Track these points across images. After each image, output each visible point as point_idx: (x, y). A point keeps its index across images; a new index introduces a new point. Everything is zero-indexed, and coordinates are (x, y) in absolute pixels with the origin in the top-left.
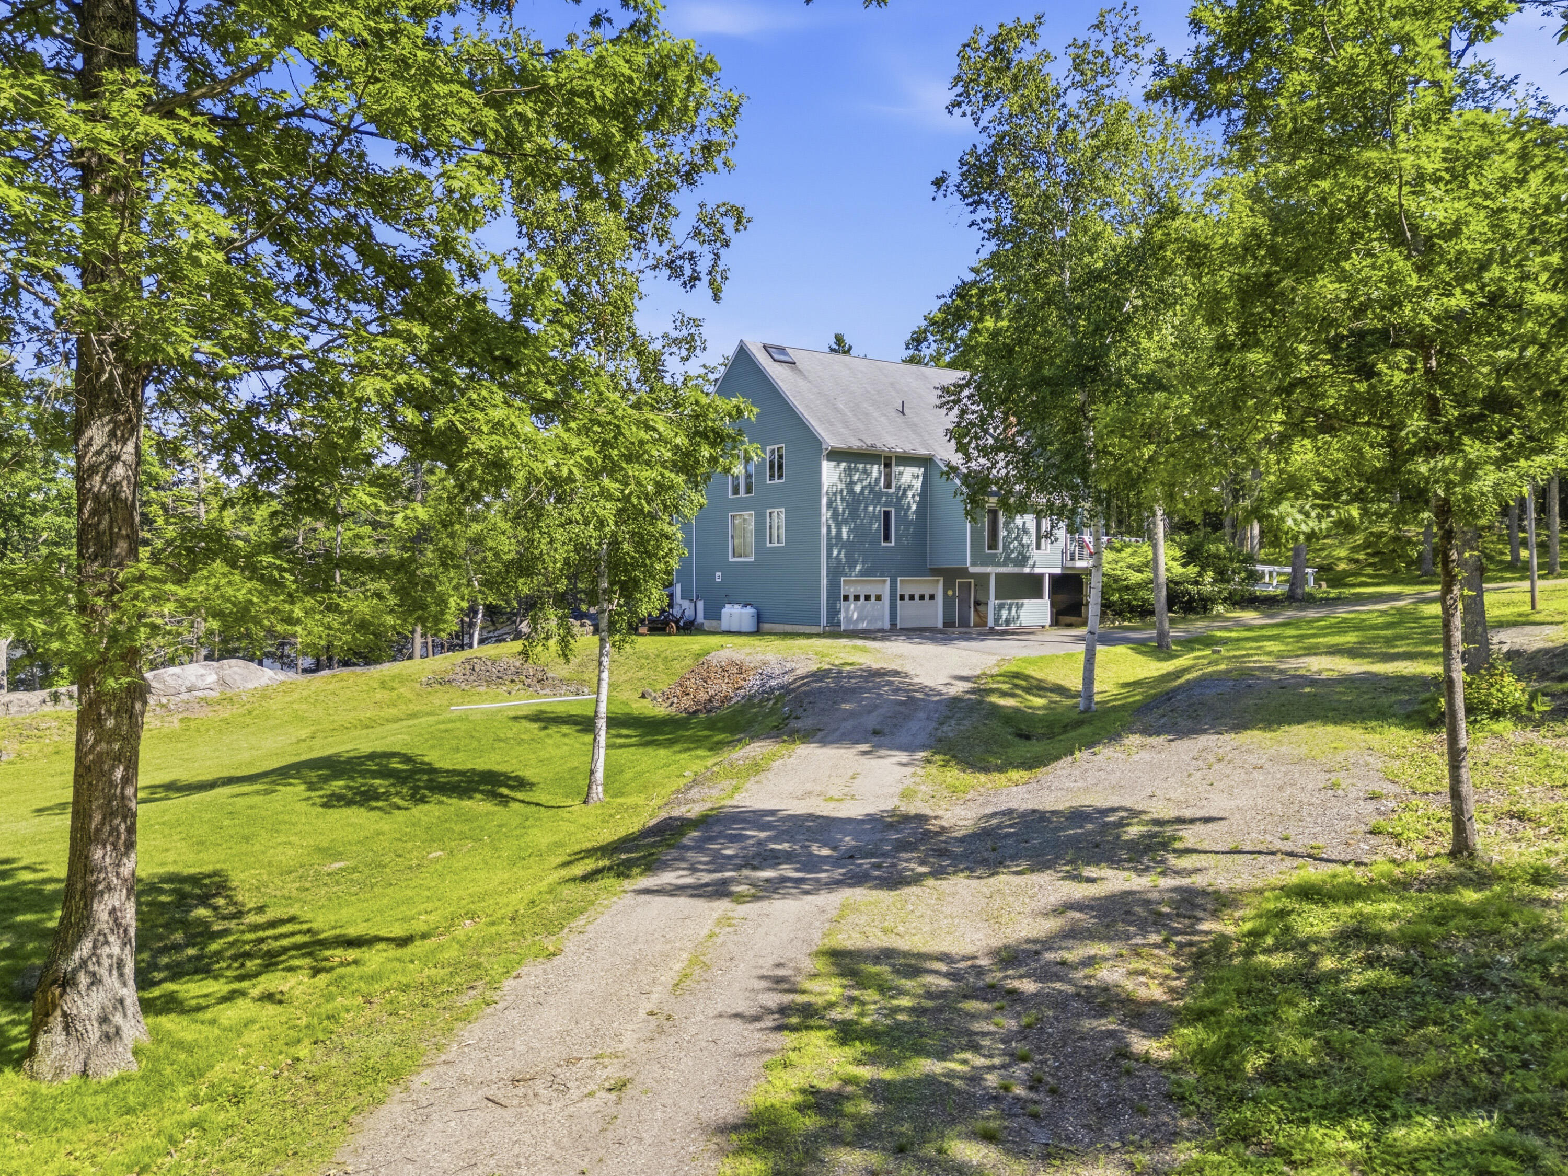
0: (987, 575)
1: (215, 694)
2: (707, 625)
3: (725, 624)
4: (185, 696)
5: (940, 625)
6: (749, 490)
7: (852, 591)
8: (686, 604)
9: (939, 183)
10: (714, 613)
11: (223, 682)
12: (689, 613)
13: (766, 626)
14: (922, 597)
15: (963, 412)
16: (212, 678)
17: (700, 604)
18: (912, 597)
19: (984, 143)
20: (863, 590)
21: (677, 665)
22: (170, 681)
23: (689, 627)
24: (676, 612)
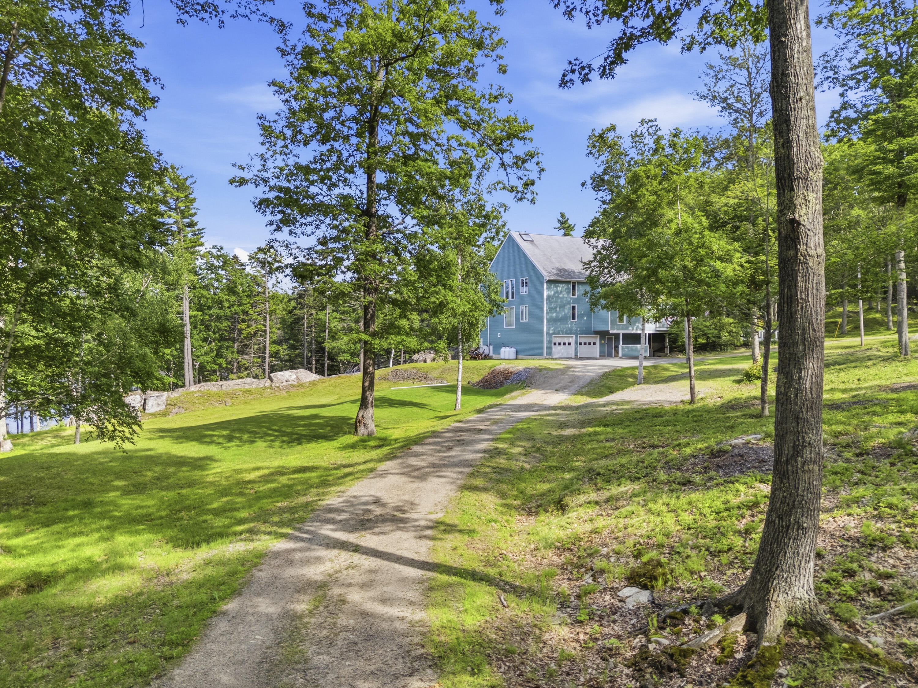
0: (619, 334)
1: (295, 383)
2: (494, 356)
3: (502, 356)
4: (285, 384)
5: (598, 356)
6: (513, 297)
7: (558, 340)
8: (485, 347)
9: (583, 184)
10: (497, 351)
11: (298, 378)
12: (486, 352)
13: (520, 357)
14: (590, 344)
15: (592, 271)
16: (294, 377)
17: (491, 347)
18: (585, 344)
19: (600, 171)
20: (562, 341)
21: (482, 371)
22: (279, 377)
23: (487, 357)
24: (481, 351)
